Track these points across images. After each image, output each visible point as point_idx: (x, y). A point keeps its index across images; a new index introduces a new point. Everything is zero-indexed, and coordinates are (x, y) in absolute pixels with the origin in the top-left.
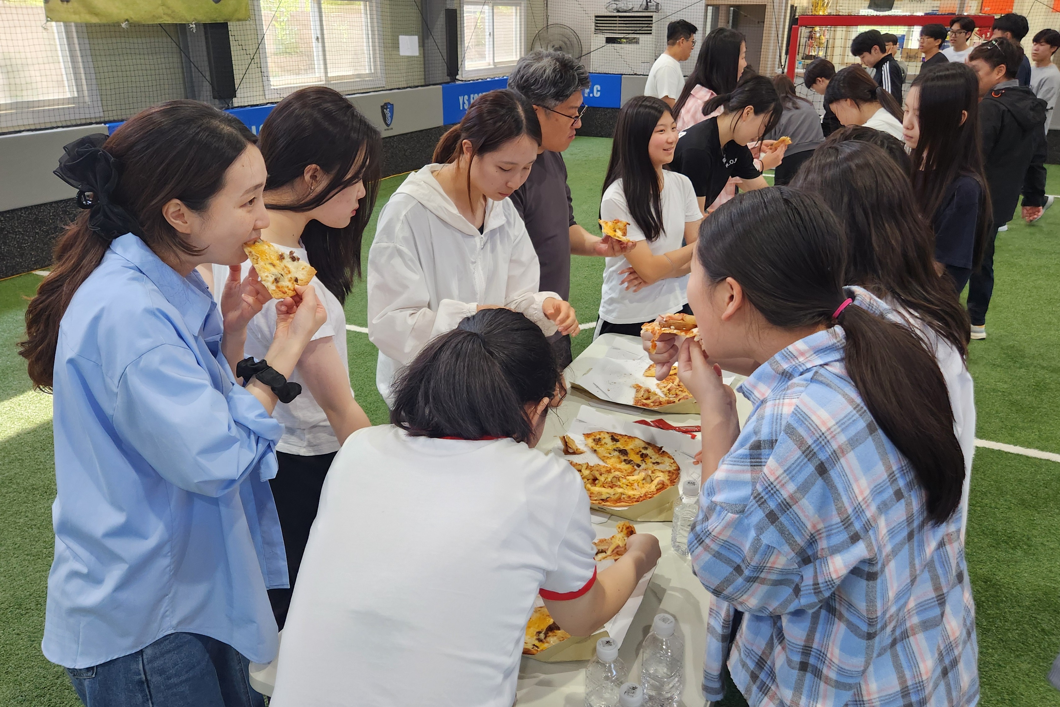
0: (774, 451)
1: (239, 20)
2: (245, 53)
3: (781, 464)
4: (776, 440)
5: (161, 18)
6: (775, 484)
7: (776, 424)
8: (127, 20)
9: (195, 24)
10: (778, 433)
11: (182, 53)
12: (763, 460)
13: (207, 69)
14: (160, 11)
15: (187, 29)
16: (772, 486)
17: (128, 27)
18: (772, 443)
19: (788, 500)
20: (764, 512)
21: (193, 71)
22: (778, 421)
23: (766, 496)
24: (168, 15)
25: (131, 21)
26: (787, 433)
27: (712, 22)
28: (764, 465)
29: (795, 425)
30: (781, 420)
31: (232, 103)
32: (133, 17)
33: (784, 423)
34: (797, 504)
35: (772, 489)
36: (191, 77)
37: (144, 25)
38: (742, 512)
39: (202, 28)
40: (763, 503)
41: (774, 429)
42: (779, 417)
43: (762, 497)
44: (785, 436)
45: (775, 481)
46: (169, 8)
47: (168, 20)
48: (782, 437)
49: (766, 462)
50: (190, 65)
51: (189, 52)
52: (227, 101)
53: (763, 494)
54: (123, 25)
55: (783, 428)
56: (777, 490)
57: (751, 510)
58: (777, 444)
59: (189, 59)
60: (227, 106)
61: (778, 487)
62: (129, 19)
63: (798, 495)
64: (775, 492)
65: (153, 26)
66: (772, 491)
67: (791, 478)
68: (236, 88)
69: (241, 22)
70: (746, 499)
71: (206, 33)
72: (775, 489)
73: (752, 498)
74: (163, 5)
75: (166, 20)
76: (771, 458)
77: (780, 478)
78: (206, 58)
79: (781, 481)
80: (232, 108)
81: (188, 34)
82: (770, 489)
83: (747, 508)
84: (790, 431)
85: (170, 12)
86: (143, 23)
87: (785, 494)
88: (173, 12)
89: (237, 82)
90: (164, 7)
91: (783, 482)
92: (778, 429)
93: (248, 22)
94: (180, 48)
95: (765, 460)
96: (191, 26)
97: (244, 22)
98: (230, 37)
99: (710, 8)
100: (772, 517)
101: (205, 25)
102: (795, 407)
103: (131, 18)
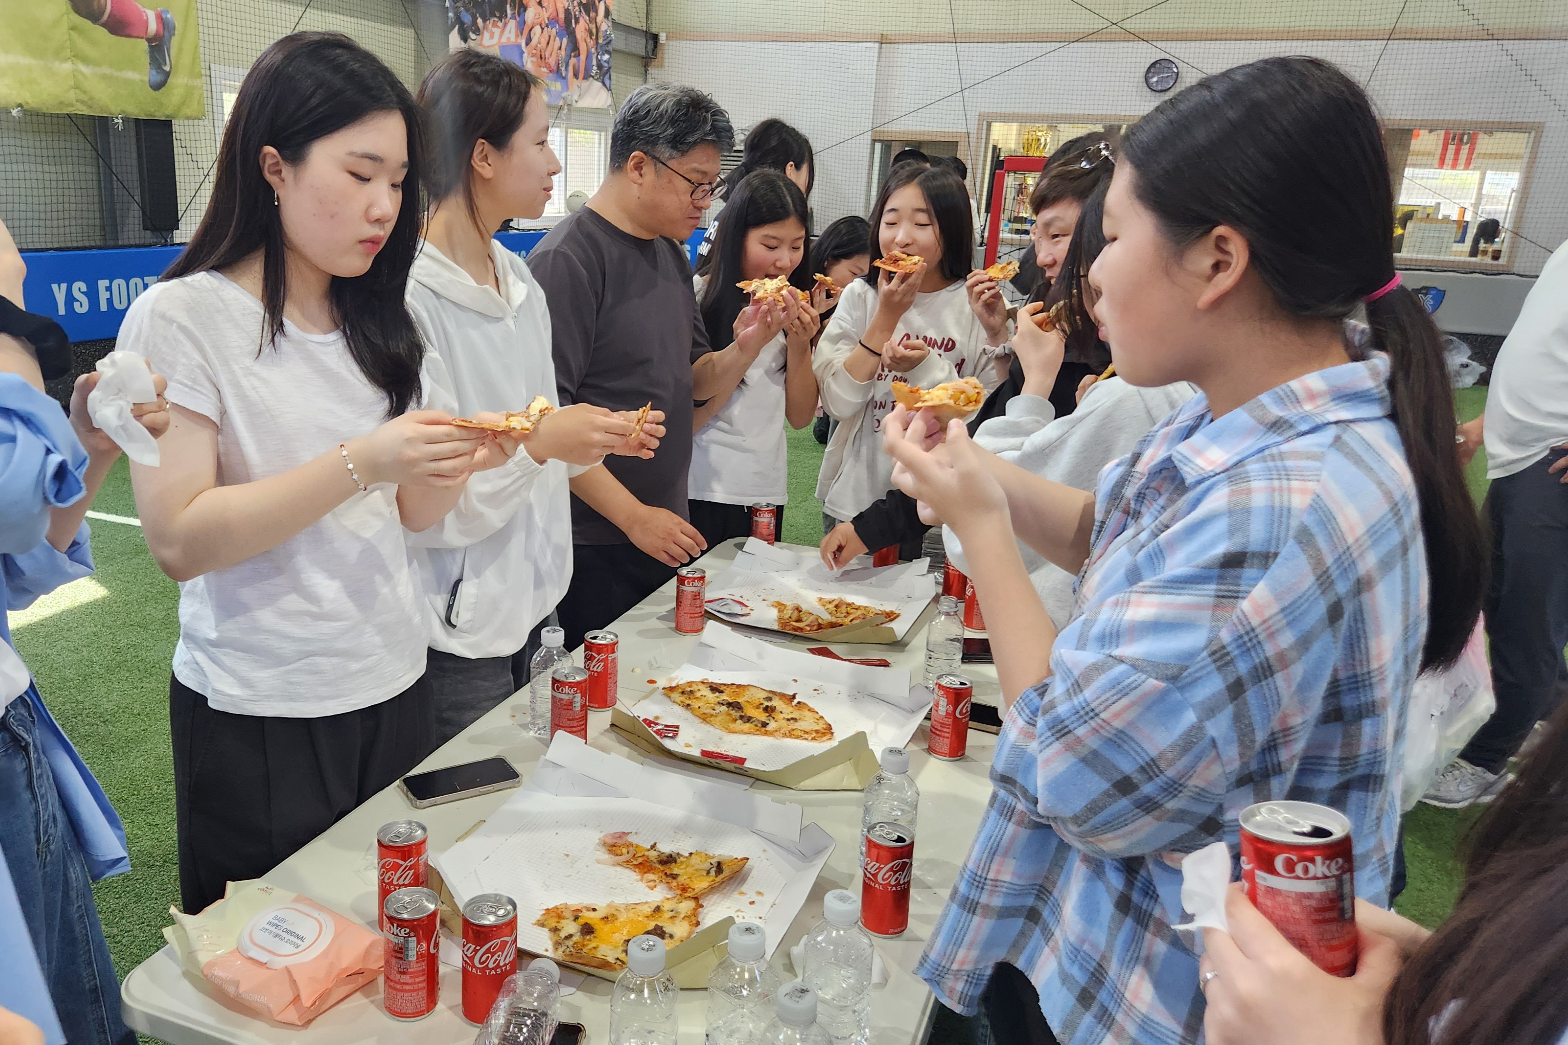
0: (1269, 572)
1: (188, 118)
2: (195, 166)
3: (1278, 597)
4: (1276, 555)
5: (73, 106)
6: (1258, 631)
7: (1279, 526)
8: (20, 105)
9: (122, 118)
10: (1281, 542)
11: (100, 160)
12: (1242, 588)
13: (137, 184)
14: (72, 96)
15: (110, 125)
16: (1252, 635)
17: (21, 115)
18: (1266, 558)
19: (1272, 661)
20: (1225, 679)
21: (115, 186)
22: (1284, 519)
23: (1236, 652)
24: (83, 102)
25: (26, 107)
26: (1300, 543)
27: (881, 162)
28: (1244, 598)
29: (1315, 530)
30: (1289, 518)
31: (172, 237)
32: (30, 101)
33: (1294, 523)
34: (1285, 671)
35: (1250, 640)
36: (112, 195)
37: (44, 115)
38: (1173, 679)
39: (132, 125)
40: (1227, 664)
41: (1275, 533)
42: (1285, 513)
43: (1228, 654)
44: (1296, 549)
45: (1260, 625)
46: (85, 92)
47: (84, 111)
48: (1289, 548)
49: (1248, 592)
50: (111, 178)
51: (110, 158)
52: (164, 233)
53: (1229, 649)
54: (14, 112)
55: (1292, 533)
56: (1259, 642)
57: (1198, 675)
58: (1278, 560)
59: (111, 169)
60: (163, 241)
61: (1261, 637)
62: (23, 104)
63: (1293, 654)
64: (1254, 646)
65: (58, 116)
66: (1249, 644)
67: (1289, 624)
68: (180, 216)
69: (191, 122)
70: (1191, 655)
71: (138, 133)
72: (1255, 641)
73: (1205, 654)
74: (77, 87)
75: (78, 110)
76: (1261, 585)
77: (1271, 622)
78: (135, 170)
79: (1270, 627)
80: (173, 245)
81: (111, 132)
82: (1246, 638)
83: (1189, 671)
84: (1305, 538)
85: (85, 98)
86: (45, 111)
87: (1270, 650)
88: (91, 98)
89: (181, 207)
90: (77, 91)
91: (1273, 629)
92: (1282, 535)
93: (201, 122)
94: (97, 152)
95: (1247, 588)
96: (116, 121)
97: (196, 122)
98: (175, 141)
99: (878, 146)
100: (1236, 689)
101: (137, 121)
102: (1314, 496)
103: (27, 103)
